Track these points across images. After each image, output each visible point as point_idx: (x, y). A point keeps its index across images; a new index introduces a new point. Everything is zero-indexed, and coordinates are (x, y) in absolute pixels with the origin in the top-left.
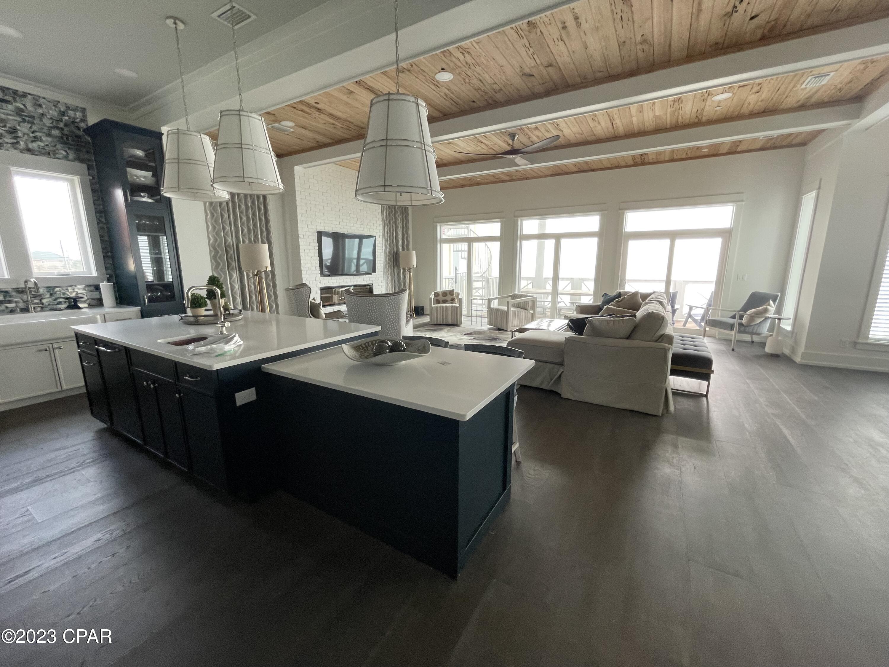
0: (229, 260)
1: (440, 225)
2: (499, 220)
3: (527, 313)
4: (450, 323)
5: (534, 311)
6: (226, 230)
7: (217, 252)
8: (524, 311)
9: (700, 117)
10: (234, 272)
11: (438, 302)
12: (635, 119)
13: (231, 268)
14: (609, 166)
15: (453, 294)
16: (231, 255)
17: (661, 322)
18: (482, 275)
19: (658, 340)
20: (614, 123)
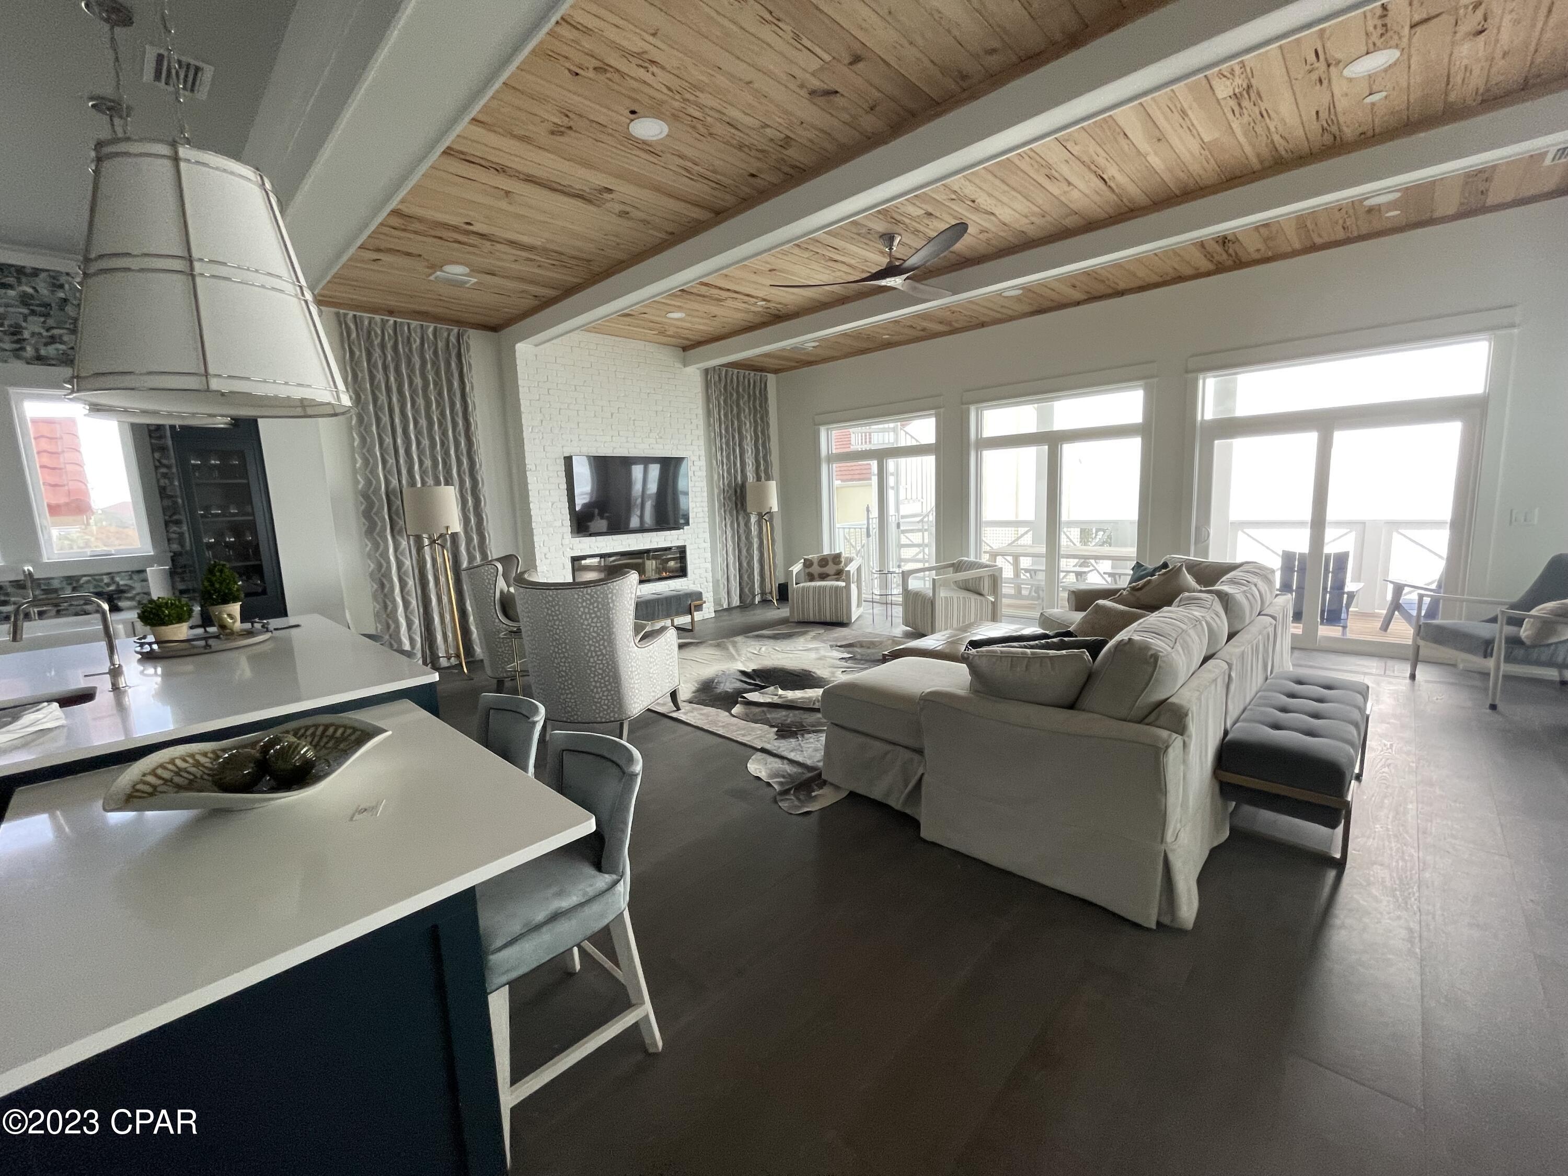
0: (395, 517)
1: (828, 429)
2: (933, 412)
3: (981, 602)
4: (828, 620)
5: (996, 599)
6: (388, 465)
7: (370, 505)
8: (974, 597)
9: (1334, 129)
10: (402, 537)
11: (811, 578)
12: (1155, 161)
13: (397, 528)
14: (1155, 279)
15: (840, 562)
16: (398, 507)
17: (1150, 669)
18: (922, 521)
19: (1147, 716)
20: (1105, 176)
